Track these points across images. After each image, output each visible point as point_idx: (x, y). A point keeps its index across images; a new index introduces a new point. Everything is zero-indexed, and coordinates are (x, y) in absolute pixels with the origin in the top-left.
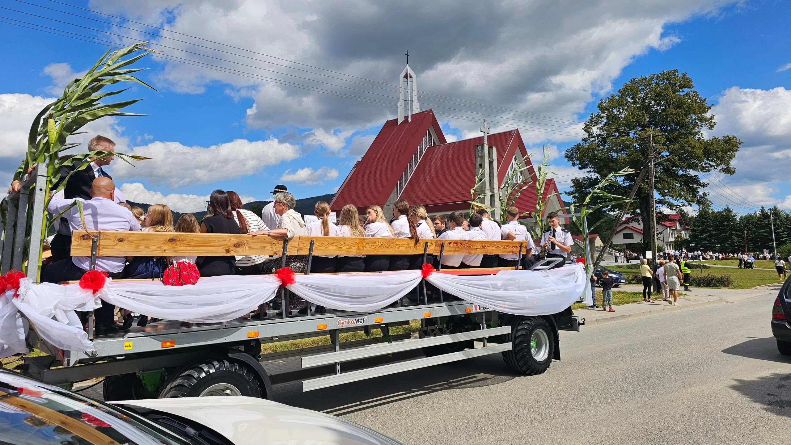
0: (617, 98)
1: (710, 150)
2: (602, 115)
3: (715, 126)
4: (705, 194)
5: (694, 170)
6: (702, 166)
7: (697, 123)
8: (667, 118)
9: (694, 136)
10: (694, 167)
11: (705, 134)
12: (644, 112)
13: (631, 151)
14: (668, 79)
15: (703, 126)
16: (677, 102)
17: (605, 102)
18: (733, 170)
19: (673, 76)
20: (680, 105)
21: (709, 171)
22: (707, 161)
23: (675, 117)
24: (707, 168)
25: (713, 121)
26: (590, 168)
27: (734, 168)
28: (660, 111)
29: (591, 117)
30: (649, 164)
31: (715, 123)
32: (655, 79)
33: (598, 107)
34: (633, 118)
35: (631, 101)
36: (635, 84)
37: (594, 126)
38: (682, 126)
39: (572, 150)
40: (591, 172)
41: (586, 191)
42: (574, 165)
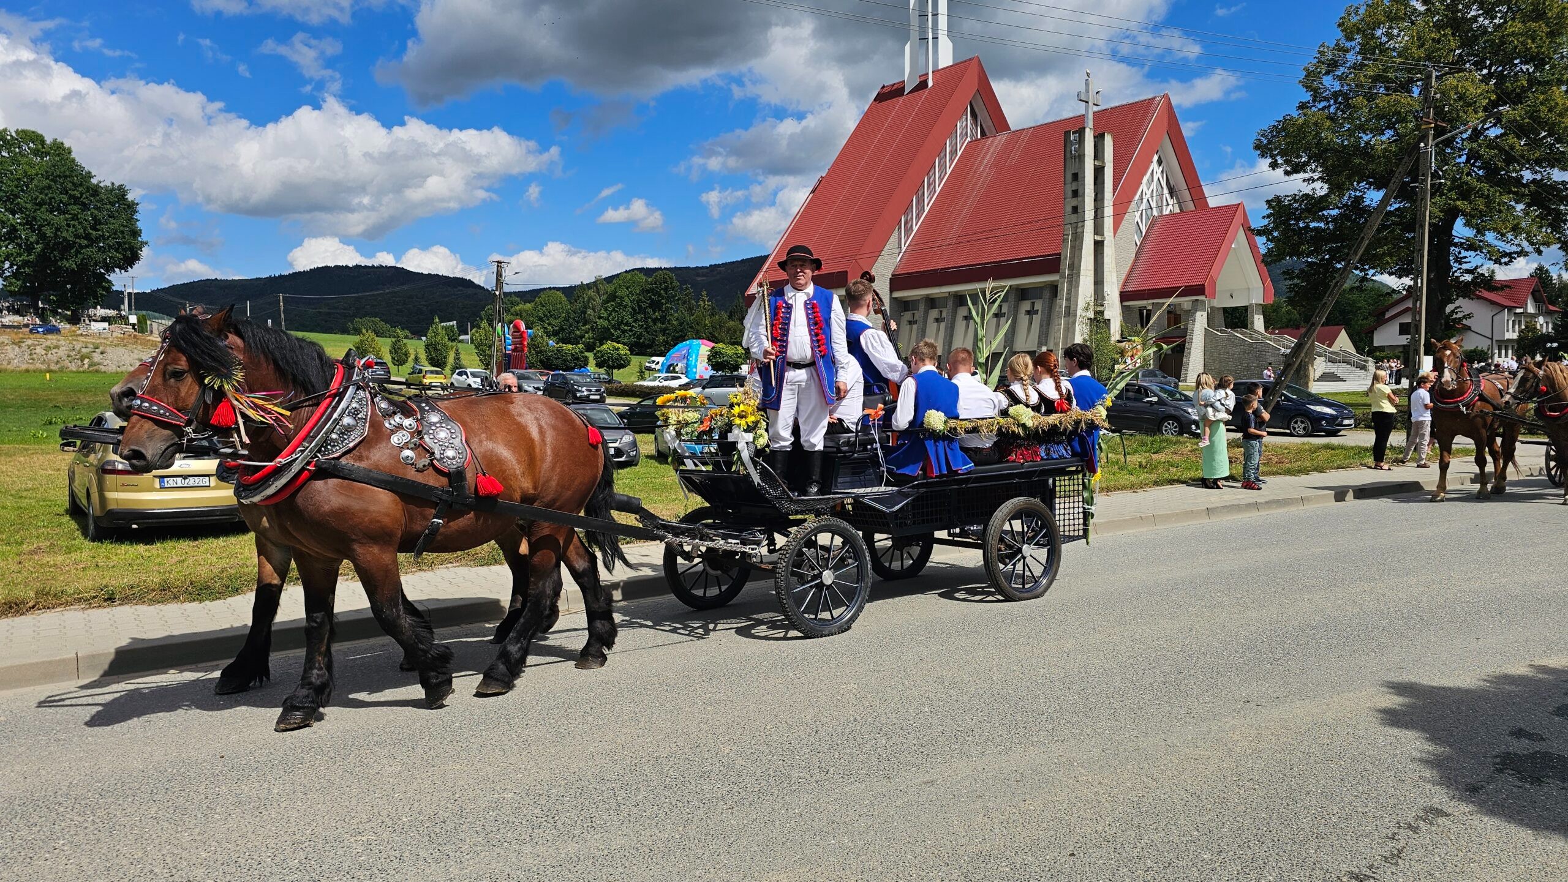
0: (1386, 2)
16: (1532, 4)
20: (1538, 12)
23: (1523, 40)
26: (1313, 171)
28: (1490, 30)
29: (1320, 52)
30: (1422, 145)
34: (1420, 48)
35: (1421, 8)
39: (1272, 131)
40: (1314, 181)
41: (1297, 225)
42: (1274, 165)
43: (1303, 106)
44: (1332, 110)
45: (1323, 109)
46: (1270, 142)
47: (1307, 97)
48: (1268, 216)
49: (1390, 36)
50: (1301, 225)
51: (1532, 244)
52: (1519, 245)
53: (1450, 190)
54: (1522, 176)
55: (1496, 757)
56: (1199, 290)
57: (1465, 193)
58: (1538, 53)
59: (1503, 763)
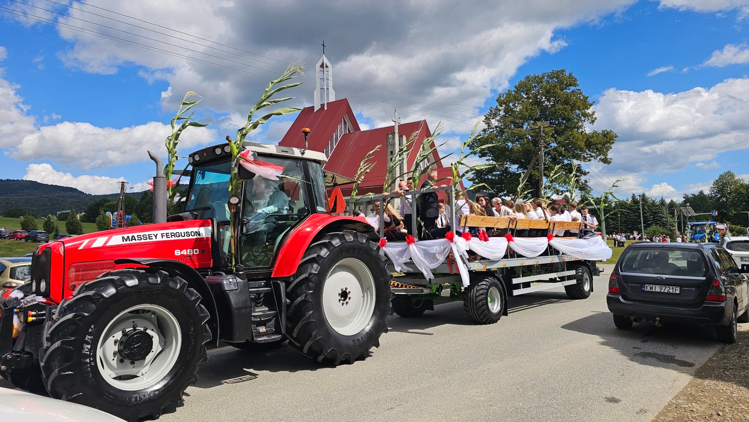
0: (513, 93)
1: (591, 142)
2: (501, 108)
3: (596, 121)
4: (586, 181)
5: (577, 160)
6: (584, 156)
7: (581, 118)
8: (555, 112)
9: (578, 129)
10: (577, 157)
11: (588, 128)
12: (536, 106)
13: (524, 141)
14: (557, 78)
15: (586, 121)
16: (564, 99)
17: (503, 97)
18: (610, 160)
19: (561, 75)
20: (566, 102)
21: (590, 160)
22: (588, 152)
23: (562, 111)
24: (588, 159)
25: (594, 117)
26: (489, 156)
27: (611, 159)
28: (549, 106)
29: (490, 110)
30: (540, 152)
31: (595, 118)
32: (546, 78)
33: (497, 100)
34: (526, 112)
35: (525, 96)
36: (529, 81)
37: (493, 118)
38: (569, 120)
41: (485, 177)
49: (515, 106)
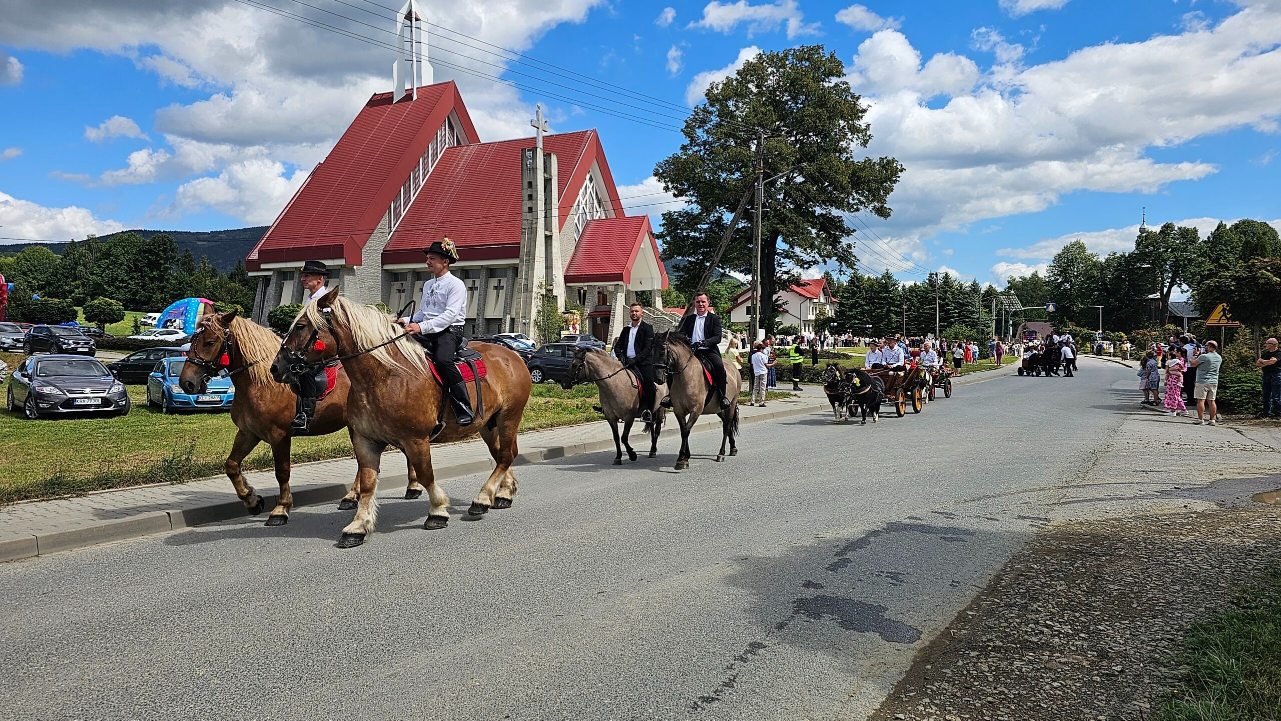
0: (735, 84)
2: (712, 109)
3: (871, 140)
4: (849, 246)
5: (838, 208)
6: (848, 203)
9: (840, 153)
10: (839, 205)
11: (856, 153)
12: (771, 108)
14: (808, 60)
15: (854, 140)
16: (820, 98)
17: (717, 89)
18: (889, 211)
19: (816, 56)
21: (857, 210)
22: (855, 195)
24: (855, 207)
25: (868, 133)
26: (691, 196)
29: (695, 111)
30: (756, 184)
31: (870, 136)
32: (790, 57)
33: (706, 95)
34: (754, 117)
36: (762, 63)
39: (665, 165)
40: (692, 203)
41: (682, 233)
42: (667, 189)
43: (684, 148)
44: (702, 153)
45: (696, 152)
46: (664, 172)
47: (687, 141)
48: (663, 225)
49: (737, 108)
50: (685, 234)
51: (821, 256)
52: (814, 257)
53: (774, 217)
54: (815, 211)
55: (795, 602)
56: (619, 277)
57: (783, 220)
58: (822, 130)
59: (798, 606)
